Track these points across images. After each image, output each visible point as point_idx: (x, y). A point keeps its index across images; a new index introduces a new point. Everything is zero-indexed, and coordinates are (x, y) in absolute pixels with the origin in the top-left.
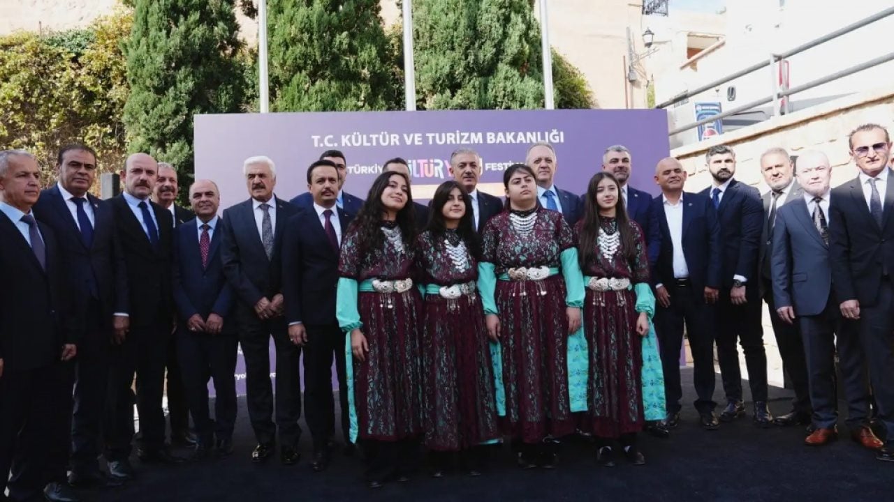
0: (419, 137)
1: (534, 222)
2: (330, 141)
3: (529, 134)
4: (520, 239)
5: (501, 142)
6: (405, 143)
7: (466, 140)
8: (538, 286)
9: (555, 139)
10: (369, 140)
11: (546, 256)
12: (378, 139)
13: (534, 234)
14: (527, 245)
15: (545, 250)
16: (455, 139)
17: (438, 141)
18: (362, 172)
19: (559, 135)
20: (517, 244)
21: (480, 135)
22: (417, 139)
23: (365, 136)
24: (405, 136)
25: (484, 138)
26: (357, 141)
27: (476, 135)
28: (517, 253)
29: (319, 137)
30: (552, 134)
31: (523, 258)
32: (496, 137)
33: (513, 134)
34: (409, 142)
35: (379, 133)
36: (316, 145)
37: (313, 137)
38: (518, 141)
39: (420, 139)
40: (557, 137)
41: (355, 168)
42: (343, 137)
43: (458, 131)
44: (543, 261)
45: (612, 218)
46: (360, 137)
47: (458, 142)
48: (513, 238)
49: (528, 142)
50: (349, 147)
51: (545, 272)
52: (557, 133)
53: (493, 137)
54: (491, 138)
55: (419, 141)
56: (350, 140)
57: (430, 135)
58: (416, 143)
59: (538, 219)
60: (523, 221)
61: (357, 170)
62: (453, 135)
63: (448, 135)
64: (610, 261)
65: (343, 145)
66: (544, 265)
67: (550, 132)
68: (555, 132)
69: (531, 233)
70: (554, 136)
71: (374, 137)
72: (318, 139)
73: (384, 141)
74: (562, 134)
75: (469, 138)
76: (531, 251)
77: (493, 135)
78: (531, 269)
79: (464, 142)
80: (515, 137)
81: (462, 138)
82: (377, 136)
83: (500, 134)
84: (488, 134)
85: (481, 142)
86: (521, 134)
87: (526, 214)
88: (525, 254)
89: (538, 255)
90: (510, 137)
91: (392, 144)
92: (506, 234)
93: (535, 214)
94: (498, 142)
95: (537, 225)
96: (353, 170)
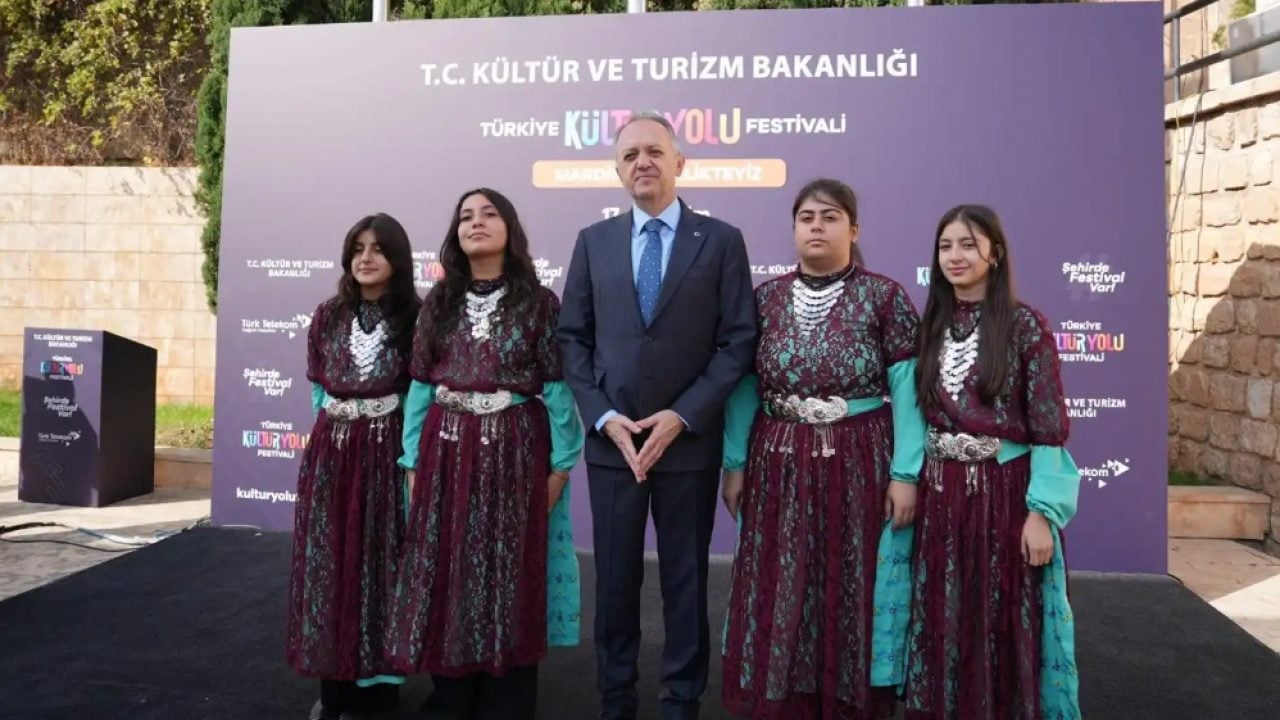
0: (616, 66)
1: (835, 301)
2: (452, 74)
3: (841, 59)
4: (795, 337)
5: (781, 75)
6: (591, 77)
7: (711, 72)
8: (819, 437)
9: (899, 70)
10: (524, 72)
11: (838, 377)
12: (539, 70)
13: (824, 327)
14: (802, 353)
15: (837, 365)
16: (689, 69)
17: (654, 74)
18: (506, 134)
19: (908, 61)
20: (785, 348)
21: (739, 61)
22: (612, 70)
23: (515, 65)
24: (591, 63)
25: (748, 66)
26: (500, 75)
27: (731, 62)
28: (782, 366)
29: (434, 66)
30: (891, 60)
31: (793, 378)
32: (772, 66)
33: (807, 58)
34: (596, 76)
35: (543, 59)
36: (428, 81)
37: (423, 67)
38: (818, 74)
39: (620, 70)
40: (903, 65)
41: (493, 126)
42: (476, 65)
43: (695, 54)
44: (832, 386)
45: (975, 303)
46: (506, 66)
47: (694, 75)
48: (783, 332)
49: (840, 74)
50: (486, 85)
51: (835, 408)
52: (903, 57)
53: (765, 66)
54: (761, 67)
55: (616, 74)
56: (488, 72)
57: (639, 62)
58: (612, 77)
59: (844, 294)
60: (814, 298)
61: (498, 130)
62: (685, 62)
63: (675, 61)
64: (955, 398)
65: (476, 81)
66: (836, 394)
67: (888, 54)
68: (899, 54)
69: (821, 323)
70: (897, 62)
71: (532, 66)
72: (432, 71)
73: (551, 74)
74: (914, 57)
75: (715, 69)
76: (808, 365)
77: (766, 60)
78: (809, 399)
79: (705, 75)
80: (812, 66)
81: (701, 66)
82: (538, 63)
83: (782, 59)
84: (757, 59)
85: (741, 75)
86: (825, 59)
87: (826, 282)
88: (798, 370)
89: (823, 375)
90: (801, 65)
91: (566, 79)
92: (774, 325)
93: (841, 284)
94: (775, 75)
95: (838, 309)
96: (490, 128)
